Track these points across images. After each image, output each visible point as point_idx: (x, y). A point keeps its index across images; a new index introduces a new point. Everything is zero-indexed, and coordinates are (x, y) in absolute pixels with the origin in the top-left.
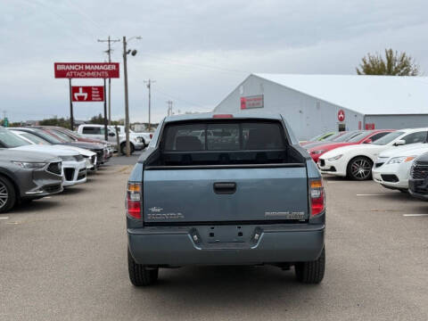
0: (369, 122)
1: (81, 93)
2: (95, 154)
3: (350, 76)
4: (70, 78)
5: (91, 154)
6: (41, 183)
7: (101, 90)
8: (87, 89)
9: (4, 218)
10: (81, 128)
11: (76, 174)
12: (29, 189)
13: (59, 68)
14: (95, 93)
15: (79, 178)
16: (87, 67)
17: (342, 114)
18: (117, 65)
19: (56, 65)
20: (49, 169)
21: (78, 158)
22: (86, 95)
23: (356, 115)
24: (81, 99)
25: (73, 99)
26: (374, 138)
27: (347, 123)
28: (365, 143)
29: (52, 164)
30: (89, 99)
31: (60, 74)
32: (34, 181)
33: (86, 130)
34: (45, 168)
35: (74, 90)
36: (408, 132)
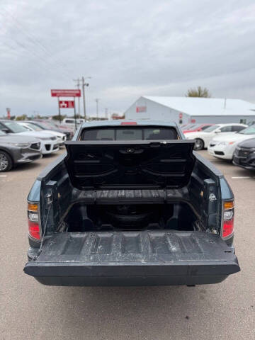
0: (193, 118)
1: (64, 104)
2: (64, 135)
3: (182, 98)
4: (59, 96)
5: (62, 135)
6: (26, 155)
7: (73, 103)
8: (66, 102)
9: (4, 175)
10: (64, 120)
11: (52, 147)
12: (19, 159)
13: (54, 92)
14: (70, 104)
15: (54, 148)
16: (66, 92)
17: (181, 114)
18: (80, 91)
19: (52, 90)
20: (31, 147)
21: (53, 139)
22: (66, 105)
23: (188, 115)
24: (64, 107)
25: (60, 107)
26: (203, 129)
27: (183, 119)
28: (199, 131)
29: (33, 145)
30: (68, 107)
31: (54, 95)
32: (23, 155)
33: (67, 121)
34: (28, 147)
35: (61, 102)
36: (222, 126)
